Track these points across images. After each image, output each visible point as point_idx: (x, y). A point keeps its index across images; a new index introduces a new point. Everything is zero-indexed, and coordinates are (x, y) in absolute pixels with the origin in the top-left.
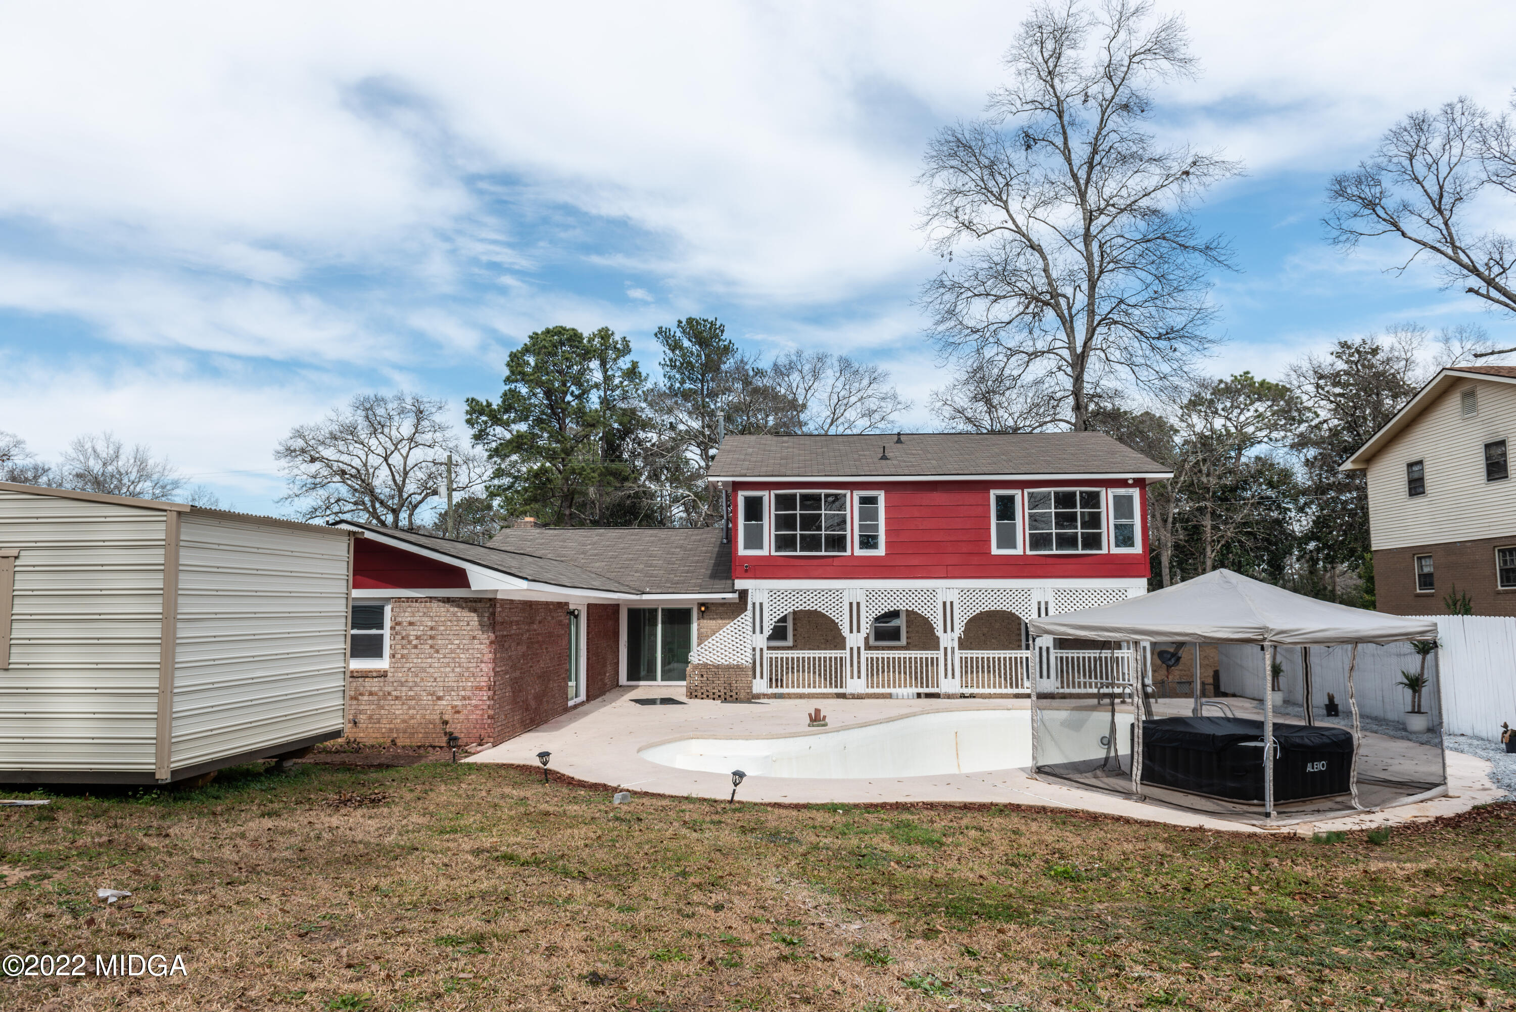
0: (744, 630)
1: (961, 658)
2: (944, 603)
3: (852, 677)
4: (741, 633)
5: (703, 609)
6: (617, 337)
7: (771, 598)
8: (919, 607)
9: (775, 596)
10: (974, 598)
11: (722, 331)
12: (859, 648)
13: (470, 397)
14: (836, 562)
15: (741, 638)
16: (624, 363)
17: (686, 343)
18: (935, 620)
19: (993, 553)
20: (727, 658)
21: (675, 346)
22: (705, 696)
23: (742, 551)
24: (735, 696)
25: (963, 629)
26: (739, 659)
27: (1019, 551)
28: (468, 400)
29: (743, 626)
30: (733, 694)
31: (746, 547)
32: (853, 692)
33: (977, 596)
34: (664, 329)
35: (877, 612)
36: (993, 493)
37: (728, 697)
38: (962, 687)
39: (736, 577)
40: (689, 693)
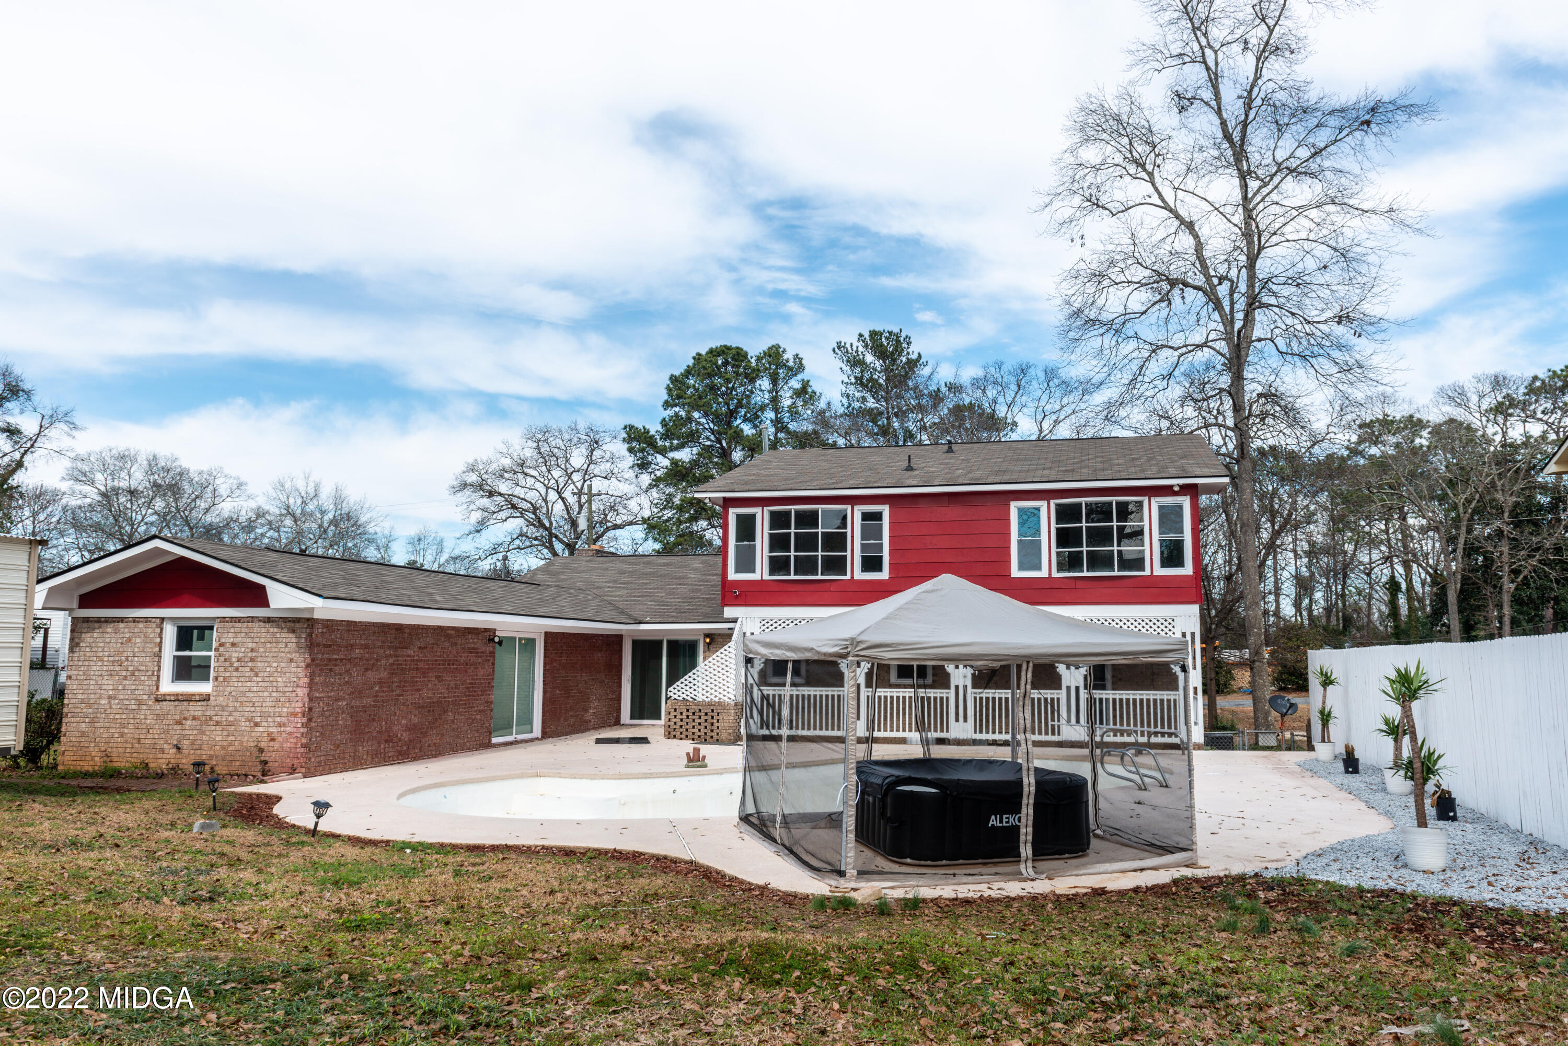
0: (727, 663)
1: (975, 698)
4: (723, 666)
5: (708, 640)
6: (789, 355)
7: (763, 628)
9: (767, 625)
11: (909, 343)
12: (859, 686)
13: (628, 422)
14: (833, 587)
15: (724, 672)
16: (795, 384)
17: (869, 358)
19: (1013, 575)
20: (708, 695)
21: (855, 362)
22: (683, 736)
23: (732, 576)
24: (715, 737)
26: (721, 696)
27: (1044, 573)
28: (625, 427)
29: (727, 658)
30: (714, 734)
31: (738, 571)
34: (843, 344)
36: (1014, 507)
37: (708, 738)
38: (975, 732)
39: (726, 604)
40: (667, 733)
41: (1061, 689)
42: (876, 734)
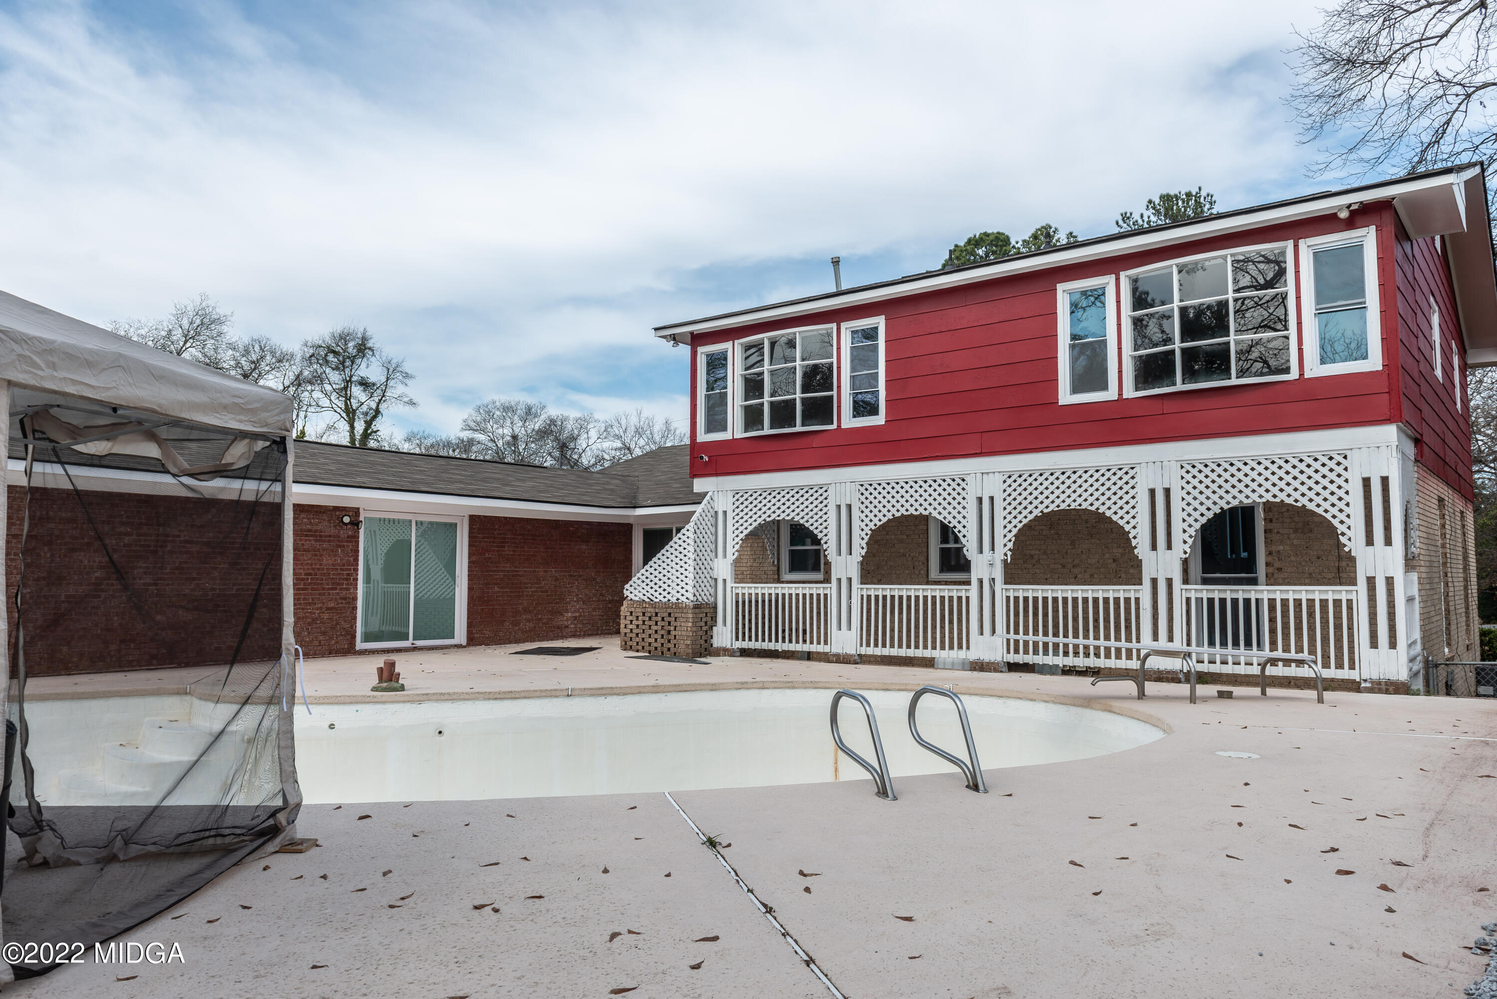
1: (1008, 598)
2: (980, 500)
3: (840, 628)
4: (682, 556)
7: (739, 504)
8: (940, 508)
9: (744, 500)
10: (1030, 489)
12: (850, 580)
14: (816, 442)
15: (682, 563)
18: (964, 531)
19: (1061, 402)
20: (665, 593)
23: (702, 436)
24: (673, 650)
25: (1010, 545)
26: (679, 596)
27: (1111, 394)
29: (685, 545)
30: (671, 645)
31: (708, 429)
32: (840, 651)
33: (1035, 484)
35: (876, 520)
36: (1063, 290)
37: (665, 650)
38: (1008, 652)
39: (694, 475)
40: (623, 643)
41: (1140, 583)
42: (871, 651)
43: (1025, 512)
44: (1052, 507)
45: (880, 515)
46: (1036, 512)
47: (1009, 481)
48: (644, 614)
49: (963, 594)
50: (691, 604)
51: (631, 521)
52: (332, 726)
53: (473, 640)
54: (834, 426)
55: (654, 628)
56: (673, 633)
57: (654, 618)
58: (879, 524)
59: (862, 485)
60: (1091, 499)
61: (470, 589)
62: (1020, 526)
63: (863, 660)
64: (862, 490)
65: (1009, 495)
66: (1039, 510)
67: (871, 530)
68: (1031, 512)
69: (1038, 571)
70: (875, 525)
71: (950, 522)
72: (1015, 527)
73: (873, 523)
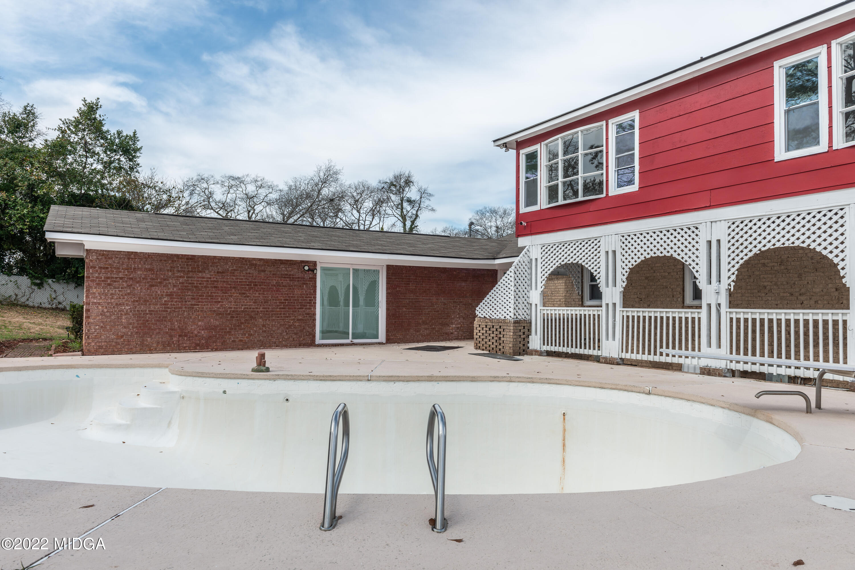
1: (731, 319)
2: (710, 242)
3: (607, 339)
7: (544, 254)
8: (679, 251)
10: (750, 233)
12: (615, 306)
14: (592, 207)
18: (697, 268)
19: (777, 159)
23: (523, 210)
25: (733, 277)
27: (822, 148)
31: (526, 204)
32: (608, 355)
35: (633, 261)
36: (780, 66)
38: (731, 362)
39: (518, 236)
40: (476, 345)
41: (848, 308)
42: (628, 356)
43: (746, 251)
44: (769, 246)
45: (636, 258)
46: (755, 251)
47: (733, 227)
48: (486, 326)
49: (696, 316)
50: (512, 320)
51: (496, 268)
52: (225, 392)
53: (389, 340)
54: (604, 195)
55: (492, 335)
56: (502, 339)
57: (492, 329)
58: (635, 264)
59: (623, 236)
60: (802, 238)
61: (388, 309)
62: (741, 262)
63: (623, 362)
64: (623, 240)
65: (733, 238)
66: (758, 248)
67: (629, 268)
68: (751, 251)
69: (770, 298)
70: (632, 265)
71: (686, 261)
72: (738, 263)
73: (631, 264)
